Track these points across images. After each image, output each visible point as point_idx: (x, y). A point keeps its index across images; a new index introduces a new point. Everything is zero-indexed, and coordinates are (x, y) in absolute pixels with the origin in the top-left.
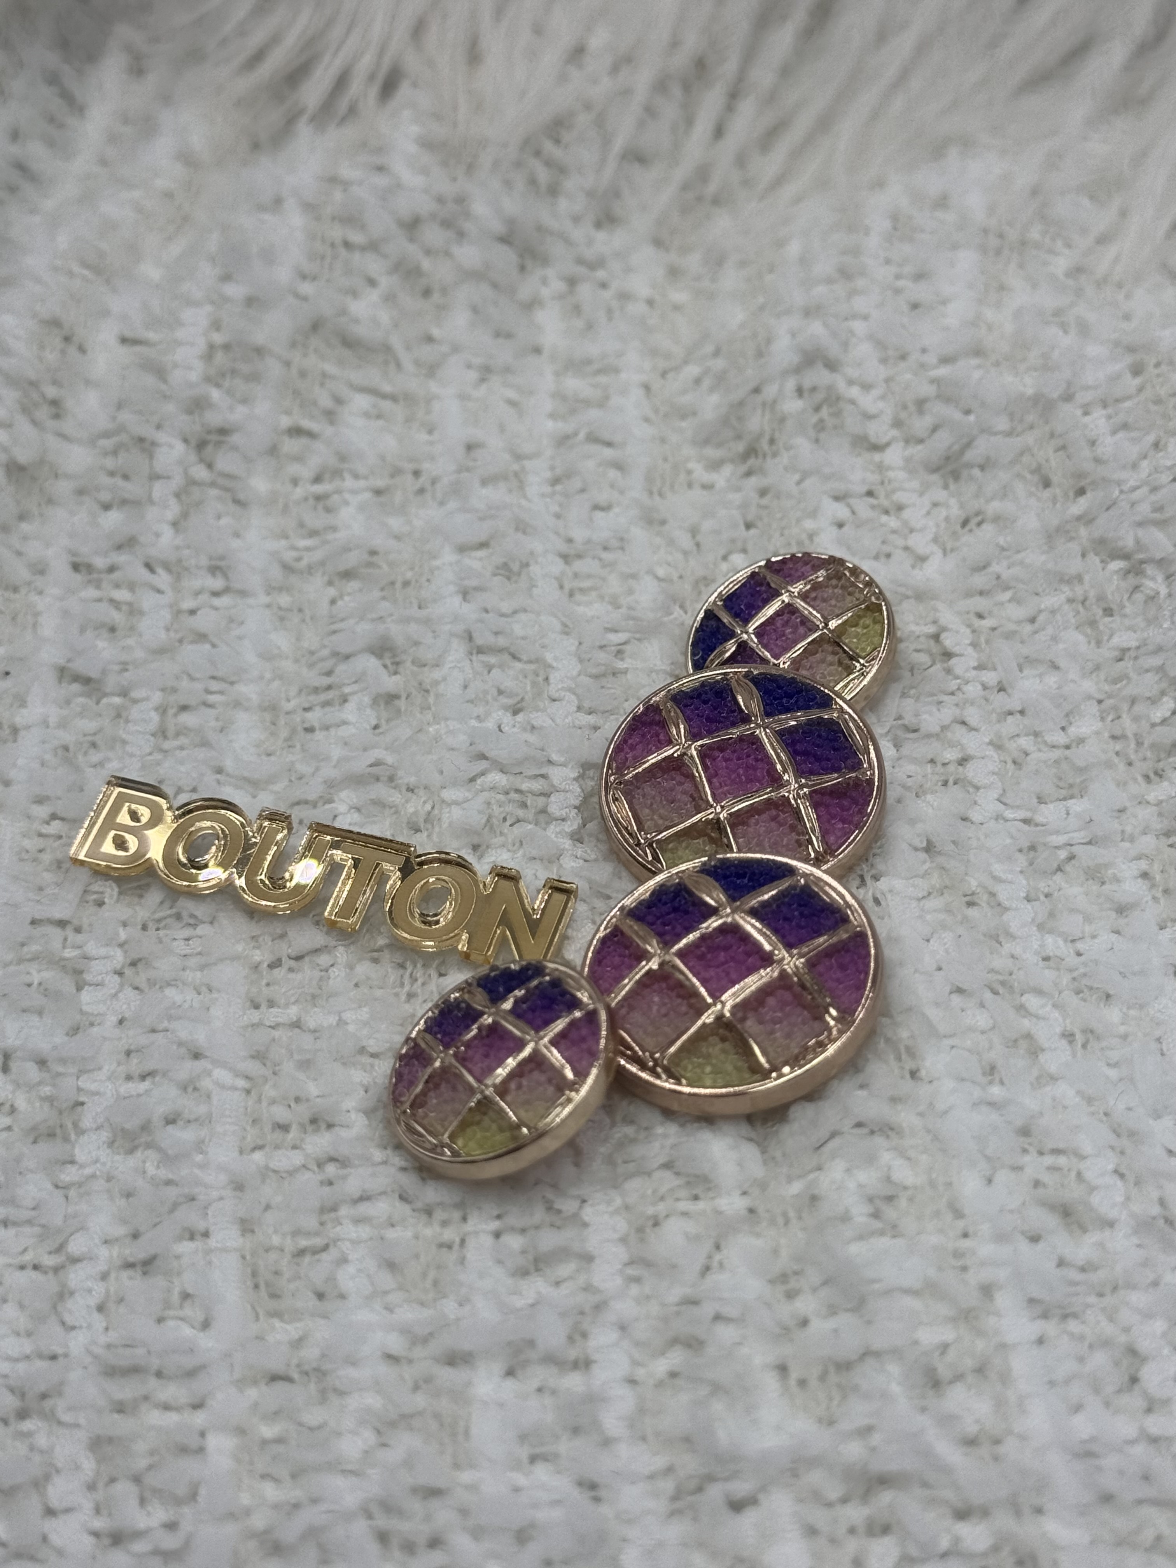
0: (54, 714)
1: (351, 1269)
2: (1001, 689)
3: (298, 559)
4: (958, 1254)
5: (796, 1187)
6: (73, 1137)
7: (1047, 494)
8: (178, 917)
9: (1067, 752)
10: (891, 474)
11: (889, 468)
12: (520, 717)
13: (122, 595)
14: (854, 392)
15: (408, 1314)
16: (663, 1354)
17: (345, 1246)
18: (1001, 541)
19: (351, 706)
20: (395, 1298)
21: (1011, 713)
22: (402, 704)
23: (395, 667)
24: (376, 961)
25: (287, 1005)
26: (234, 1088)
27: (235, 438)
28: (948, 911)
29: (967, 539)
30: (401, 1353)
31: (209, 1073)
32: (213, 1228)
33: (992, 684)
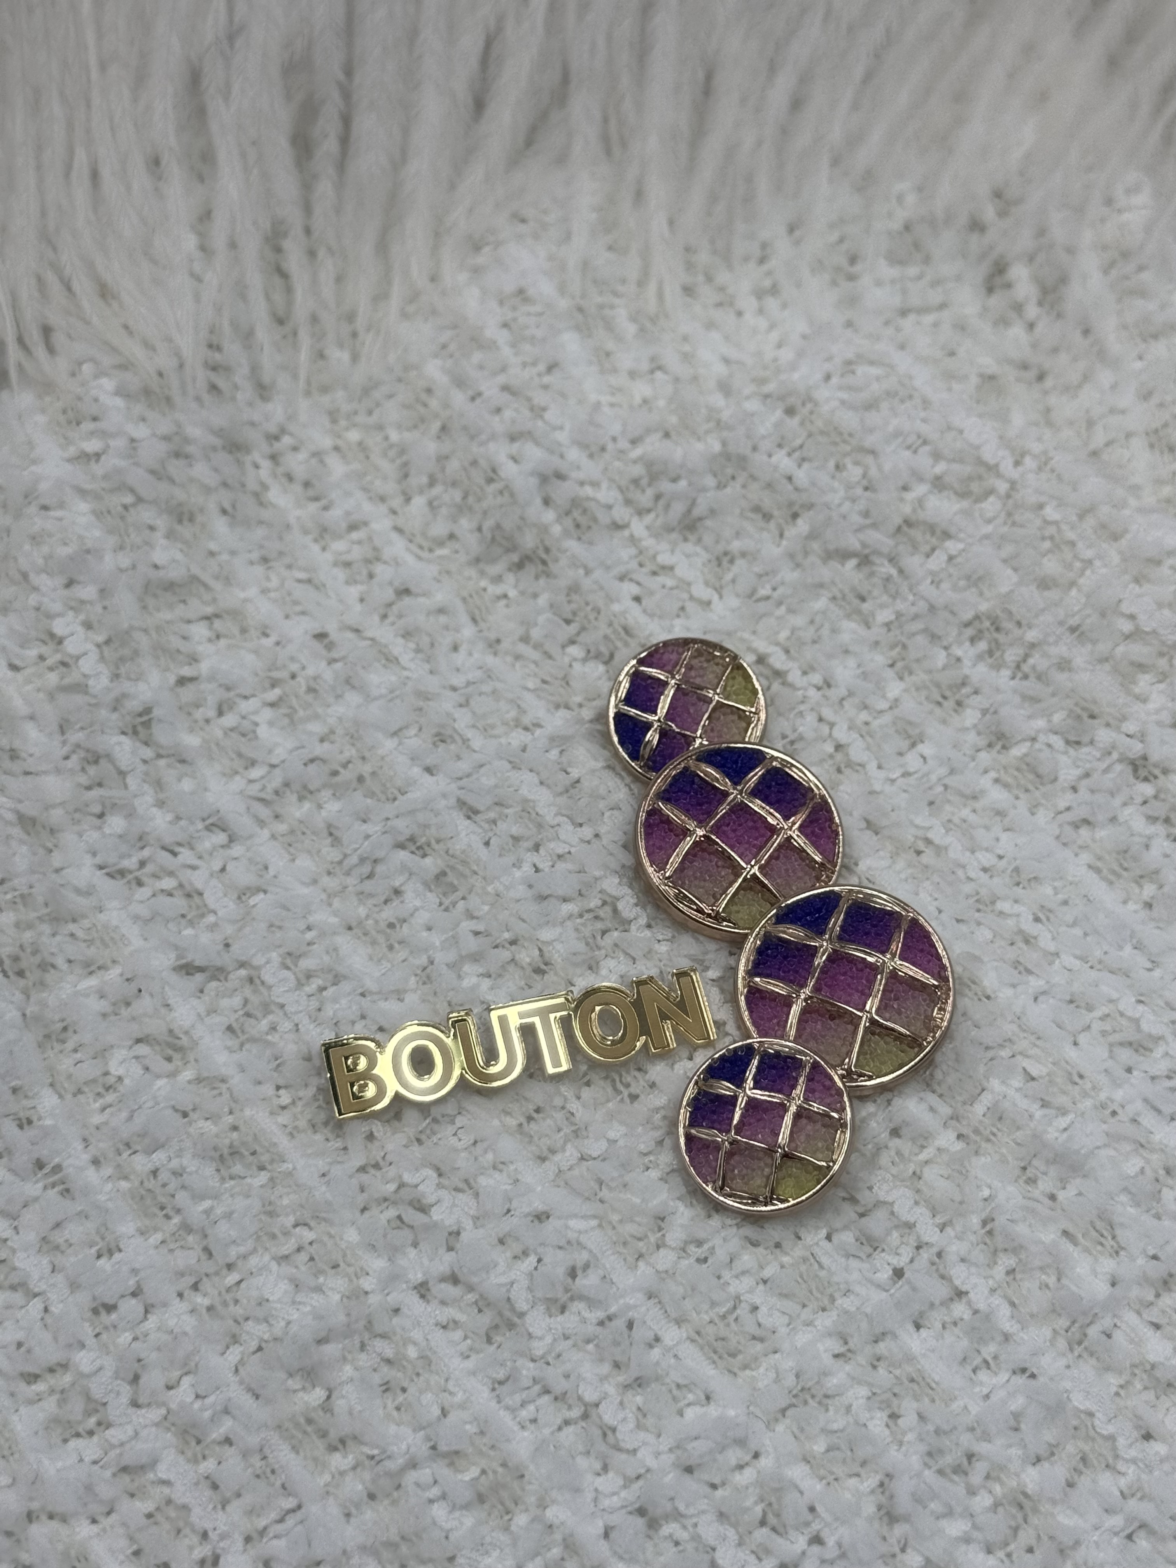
0: (200, 1005)
1: (763, 1310)
2: (829, 686)
3: (264, 788)
4: (1103, 1106)
5: (979, 1109)
6: (516, 1319)
7: (772, 525)
8: (435, 1121)
9: (896, 711)
10: (644, 543)
11: (640, 541)
12: (542, 851)
13: (168, 883)
14: (588, 491)
15: (825, 1321)
16: (996, 1263)
17: (748, 1297)
18: (757, 569)
19: (409, 895)
20: (806, 1314)
21: (843, 699)
22: (451, 878)
23: (422, 851)
24: (588, 1084)
25: (563, 1150)
26: (593, 1229)
27: (156, 712)
28: (910, 865)
29: (729, 576)
30: (842, 1349)
31: (567, 1227)
32: (660, 1333)
33: (821, 683)
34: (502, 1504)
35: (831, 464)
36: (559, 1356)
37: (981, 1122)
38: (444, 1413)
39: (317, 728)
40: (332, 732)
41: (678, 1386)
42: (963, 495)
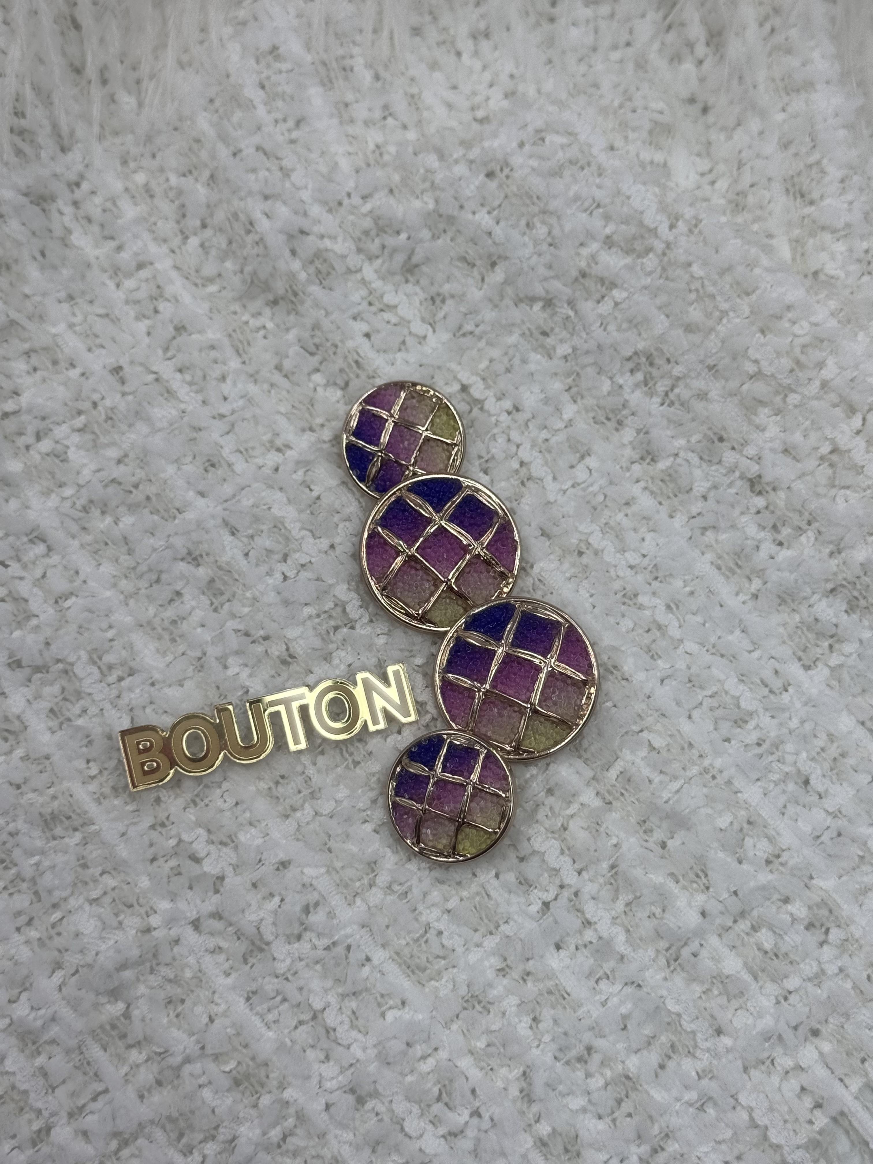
1: (446, 934)
2: (517, 410)
3: (74, 505)
4: (706, 771)
5: (613, 773)
6: (264, 946)
7: (476, 272)
8: (207, 786)
9: (569, 431)
10: (374, 285)
11: (370, 283)
12: (289, 562)
14: (327, 243)
15: (490, 943)
16: (617, 898)
17: (436, 924)
18: (463, 309)
19: (187, 597)
20: (477, 937)
21: (528, 421)
22: (218, 584)
23: (196, 562)
24: (322, 753)
25: (302, 808)
26: (323, 874)
28: (573, 565)
29: (441, 314)
30: (503, 965)
31: (302, 872)
32: (369, 954)
33: (511, 408)
34: (253, 1086)
35: (523, 222)
36: (296, 973)
37: (613, 786)
38: (211, 1020)
39: (113, 453)
40: (126, 456)
41: (382, 996)
42: (628, 252)
